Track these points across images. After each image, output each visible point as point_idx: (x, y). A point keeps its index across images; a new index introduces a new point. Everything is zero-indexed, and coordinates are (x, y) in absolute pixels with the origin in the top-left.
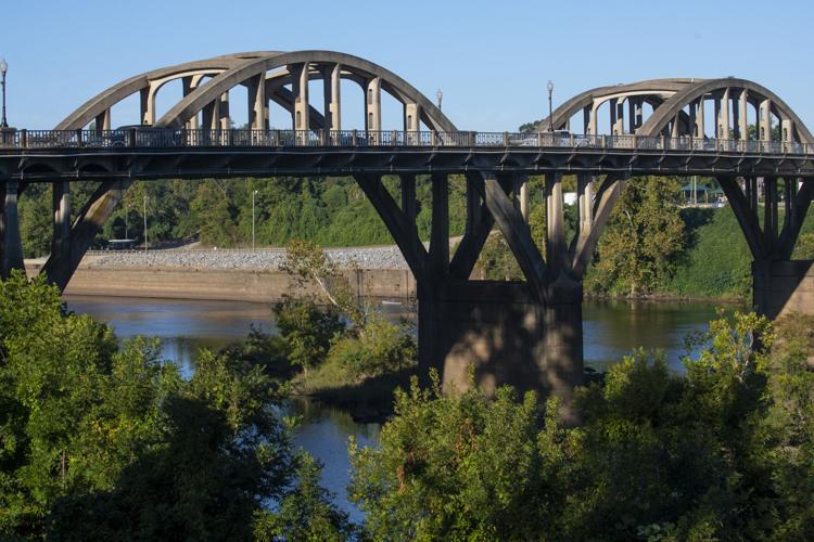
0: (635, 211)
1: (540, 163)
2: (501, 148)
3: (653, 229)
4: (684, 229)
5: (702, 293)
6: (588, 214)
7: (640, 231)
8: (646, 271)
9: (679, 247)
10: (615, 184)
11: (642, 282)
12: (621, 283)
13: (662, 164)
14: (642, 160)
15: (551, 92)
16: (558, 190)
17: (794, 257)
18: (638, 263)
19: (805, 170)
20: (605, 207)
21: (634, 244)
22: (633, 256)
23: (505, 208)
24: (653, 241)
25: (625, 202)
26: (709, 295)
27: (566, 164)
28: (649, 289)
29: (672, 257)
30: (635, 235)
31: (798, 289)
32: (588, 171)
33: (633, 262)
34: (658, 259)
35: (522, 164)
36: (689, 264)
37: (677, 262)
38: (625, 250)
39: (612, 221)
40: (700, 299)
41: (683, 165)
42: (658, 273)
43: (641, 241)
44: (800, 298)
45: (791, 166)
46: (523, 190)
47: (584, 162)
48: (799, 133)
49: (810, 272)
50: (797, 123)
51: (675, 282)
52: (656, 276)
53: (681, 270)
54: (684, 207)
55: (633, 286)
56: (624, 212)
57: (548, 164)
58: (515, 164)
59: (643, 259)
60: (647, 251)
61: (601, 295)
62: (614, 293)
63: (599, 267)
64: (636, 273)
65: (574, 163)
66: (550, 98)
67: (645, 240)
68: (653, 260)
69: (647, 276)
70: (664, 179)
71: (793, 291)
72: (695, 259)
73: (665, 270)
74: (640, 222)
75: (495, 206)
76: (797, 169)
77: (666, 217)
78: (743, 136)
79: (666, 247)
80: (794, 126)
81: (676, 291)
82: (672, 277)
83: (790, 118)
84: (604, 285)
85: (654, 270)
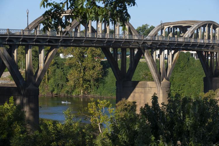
0: (83, 61)
1: (23, 41)
2: (7, 35)
3: (89, 69)
4: (102, 69)
5: (109, 95)
6: (42, 61)
7: (84, 69)
8: (86, 85)
9: (100, 76)
10: (53, 50)
11: (85, 90)
12: (77, 90)
13: (73, 42)
14: (65, 41)
15: (28, 14)
16: (30, 51)
17: (133, 80)
18: (84, 82)
19: (133, 46)
20: (49, 59)
21: (82, 74)
22: (81, 79)
23: (8, 58)
24: (89, 74)
25: (78, 57)
26: (112, 95)
27: (33, 42)
28: (88, 93)
29: (97, 80)
30: (82, 71)
31: (133, 92)
32: (42, 45)
33: (81, 82)
34: (92, 81)
35: (15, 41)
36: (104, 83)
37: (100, 82)
38: (78, 77)
39: (73, 65)
40: (108, 97)
41: (82, 43)
42: (92, 86)
43: (84, 73)
44: (134, 96)
45: (128, 44)
46: (15, 51)
47: (41, 41)
48: (132, 31)
49: (138, 85)
50: (131, 27)
51: (99, 90)
52: (91, 88)
53: (101, 85)
54: (103, 60)
55: (82, 91)
56: (78, 62)
57: (26, 42)
58: (12, 41)
59: (85, 81)
60: (87, 78)
61: (69, 95)
62: (74, 94)
63: (68, 84)
64: (82, 86)
65: (36, 41)
66: (28, 16)
67: (86, 73)
68: (89, 81)
69: (87, 87)
70: (94, 49)
71: (131, 93)
72: (107, 81)
73: (95, 85)
74: (84, 66)
75: (4, 57)
76: (130, 45)
77: (95, 64)
78: (108, 32)
79: (95, 76)
80: (129, 28)
81: (99, 94)
82: (97, 88)
83: (128, 25)
84: (70, 90)
85: (90, 85)
